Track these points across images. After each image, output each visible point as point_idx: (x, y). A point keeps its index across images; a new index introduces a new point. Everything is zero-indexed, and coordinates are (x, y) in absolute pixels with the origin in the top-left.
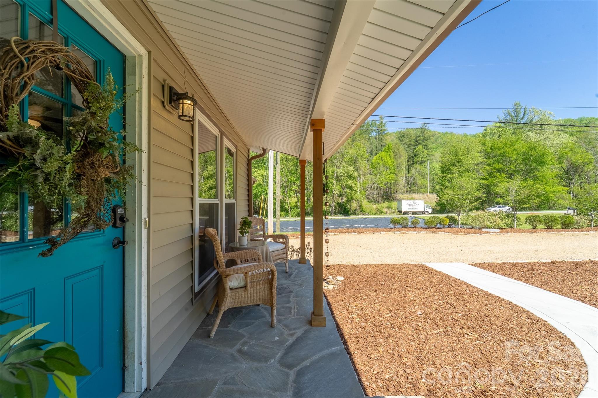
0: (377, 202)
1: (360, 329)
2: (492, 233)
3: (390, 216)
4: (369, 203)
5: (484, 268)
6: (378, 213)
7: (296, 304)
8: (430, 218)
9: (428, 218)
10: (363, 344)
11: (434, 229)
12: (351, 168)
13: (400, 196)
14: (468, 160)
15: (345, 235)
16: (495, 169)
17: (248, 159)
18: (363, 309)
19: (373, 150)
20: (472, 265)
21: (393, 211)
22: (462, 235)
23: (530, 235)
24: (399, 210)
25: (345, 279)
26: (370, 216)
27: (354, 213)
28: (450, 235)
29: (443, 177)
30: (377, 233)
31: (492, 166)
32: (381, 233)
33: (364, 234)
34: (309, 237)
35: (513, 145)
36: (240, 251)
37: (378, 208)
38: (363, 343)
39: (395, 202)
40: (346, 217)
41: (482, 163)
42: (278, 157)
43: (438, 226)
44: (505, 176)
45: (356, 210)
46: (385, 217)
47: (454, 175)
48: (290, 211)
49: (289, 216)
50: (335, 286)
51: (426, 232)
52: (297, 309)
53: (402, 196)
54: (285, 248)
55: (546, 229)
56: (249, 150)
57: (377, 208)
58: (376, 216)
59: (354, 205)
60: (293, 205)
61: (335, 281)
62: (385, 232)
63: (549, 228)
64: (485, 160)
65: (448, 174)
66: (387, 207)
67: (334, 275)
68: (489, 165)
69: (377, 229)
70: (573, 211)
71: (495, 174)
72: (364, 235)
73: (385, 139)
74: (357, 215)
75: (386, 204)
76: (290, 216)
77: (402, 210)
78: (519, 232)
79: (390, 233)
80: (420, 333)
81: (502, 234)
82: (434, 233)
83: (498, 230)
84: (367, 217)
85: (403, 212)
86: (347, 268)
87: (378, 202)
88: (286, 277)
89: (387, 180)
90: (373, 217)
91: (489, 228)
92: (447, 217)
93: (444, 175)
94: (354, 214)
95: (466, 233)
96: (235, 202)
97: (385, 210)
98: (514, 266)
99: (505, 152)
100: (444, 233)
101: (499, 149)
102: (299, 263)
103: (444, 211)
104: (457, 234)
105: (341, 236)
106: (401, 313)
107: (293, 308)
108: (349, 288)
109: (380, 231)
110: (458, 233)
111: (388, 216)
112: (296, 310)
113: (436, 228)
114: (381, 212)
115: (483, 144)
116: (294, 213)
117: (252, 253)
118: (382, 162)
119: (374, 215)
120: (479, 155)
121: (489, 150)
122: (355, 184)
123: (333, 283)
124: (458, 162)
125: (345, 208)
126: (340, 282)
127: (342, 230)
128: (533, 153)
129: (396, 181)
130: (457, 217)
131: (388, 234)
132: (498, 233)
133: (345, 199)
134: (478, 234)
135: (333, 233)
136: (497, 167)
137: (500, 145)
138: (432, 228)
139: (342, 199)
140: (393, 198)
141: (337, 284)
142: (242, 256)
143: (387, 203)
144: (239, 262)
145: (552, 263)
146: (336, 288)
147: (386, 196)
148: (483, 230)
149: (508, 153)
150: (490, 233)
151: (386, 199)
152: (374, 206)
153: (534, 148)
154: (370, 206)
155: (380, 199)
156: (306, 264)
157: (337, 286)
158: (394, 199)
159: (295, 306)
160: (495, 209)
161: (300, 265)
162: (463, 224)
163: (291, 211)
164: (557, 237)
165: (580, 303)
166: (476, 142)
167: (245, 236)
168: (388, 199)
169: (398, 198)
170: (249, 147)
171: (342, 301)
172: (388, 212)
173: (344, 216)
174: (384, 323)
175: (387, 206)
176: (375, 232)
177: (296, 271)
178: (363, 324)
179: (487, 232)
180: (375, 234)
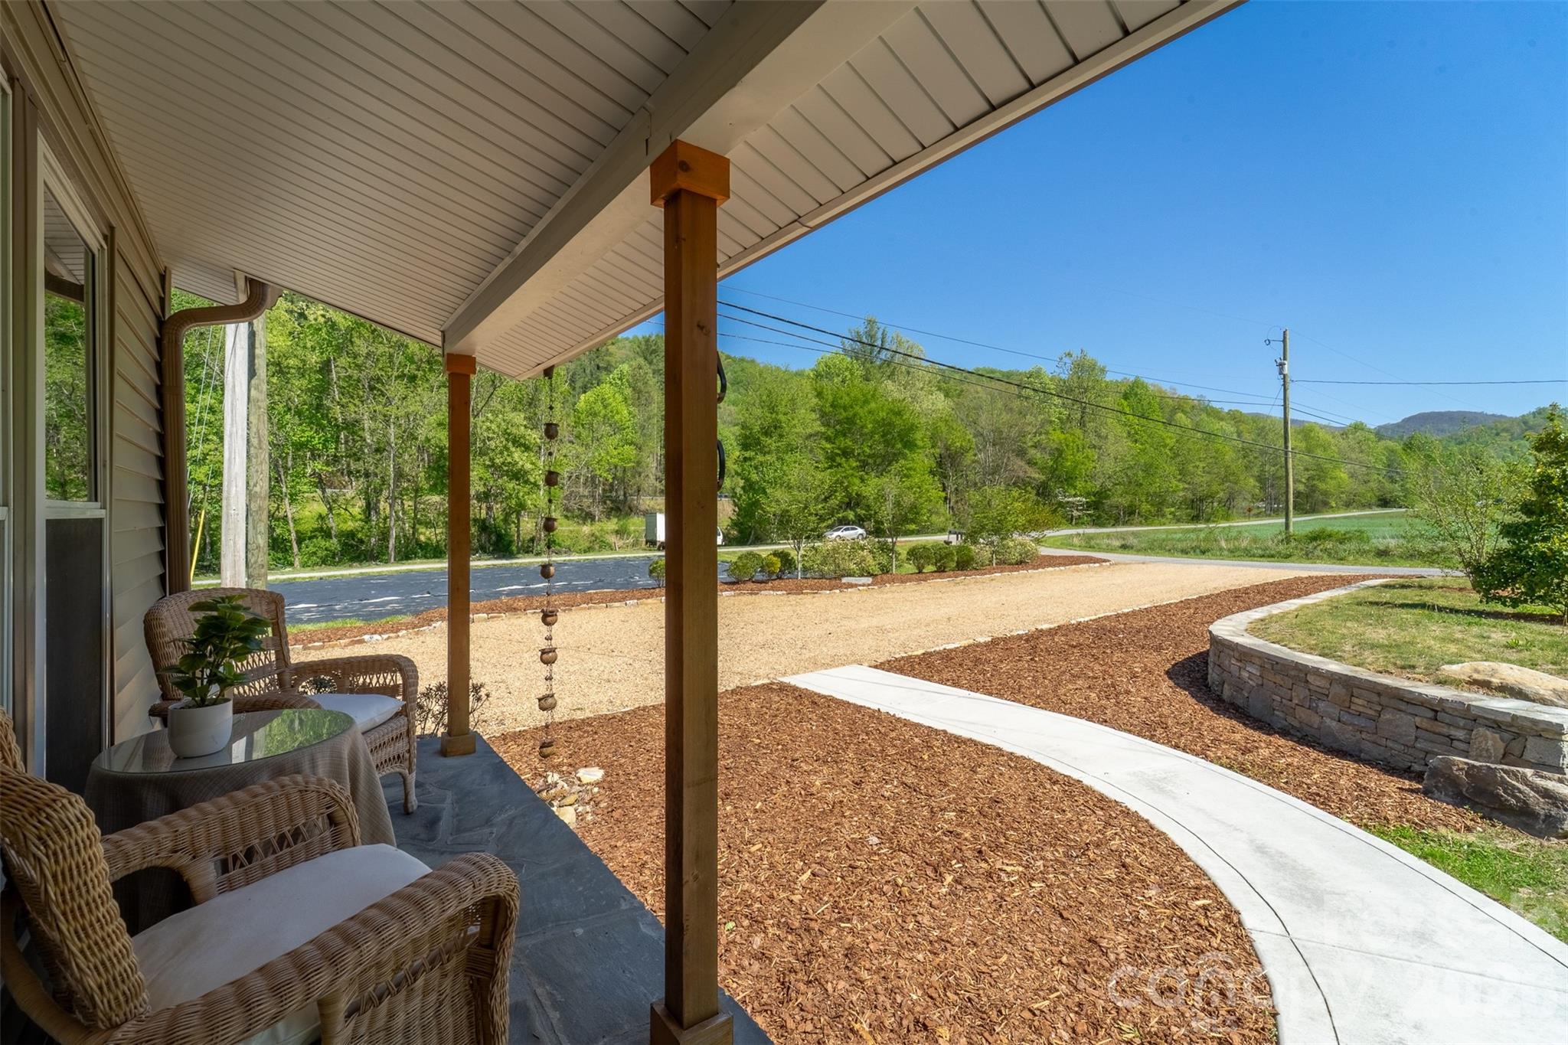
0: (588, 517)
1: (756, 966)
2: (860, 585)
3: (628, 556)
4: (566, 520)
5: (901, 671)
6: (597, 547)
7: (534, 979)
8: (740, 558)
9: (734, 559)
10: (800, 1029)
11: (750, 585)
12: (519, 418)
13: (648, 503)
14: (795, 426)
15: (524, 618)
16: (839, 449)
17: (158, 317)
18: (728, 879)
19: (577, 377)
20: (876, 667)
21: (631, 540)
22: (807, 593)
23: (919, 587)
24: (649, 539)
25: (607, 774)
26: (575, 557)
27: (527, 550)
28: (785, 598)
29: (746, 459)
30: (617, 604)
31: (833, 443)
32: (628, 602)
33: (582, 609)
34: (400, 634)
35: (866, 402)
36: (207, 806)
37: (597, 533)
38: (802, 1027)
39: (636, 518)
40: (504, 562)
41: (817, 434)
42: (257, 351)
43: (759, 577)
44: (854, 464)
45: (532, 540)
46: (615, 559)
47: (768, 457)
48: (295, 546)
49: (291, 564)
50: (580, 809)
51: (733, 593)
52: (556, 1005)
53: (652, 503)
54: (404, 712)
55: (935, 572)
56: (163, 278)
57: (593, 535)
58: (590, 557)
59: (528, 526)
60: (308, 526)
61: (576, 788)
62: (638, 599)
63: (941, 570)
64: (823, 429)
65: (756, 454)
66: (617, 532)
67: (565, 768)
68: (828, 439)
69: (614, 593)
70: (955, 536)
71: (838, 459)
72: (583, 613)
73: (608, 350)
74: (538, 554)
75: (612, 524)
76: (297, 563)
77: (658, 539)
78: (902, 582)
79: (650, 601)
80: (915, 912)
81: (876, 587)
82: (751, 594)
83: (869, 580)
84: (567, 558)
85: (658, 544)
86: (596, 733)
87: (593, 519)
88: (414, 838)
89: (616, 460)
90: (585, 560)
91: (853, 576)
92: (776, 554)
93: (747, 454)
94: (527, 552)
95: (816, 589)
96: (100, 513)
97: (612, 539)
98: (947, 656)
99: (855, 415)
100: (772, 592)
101: (845, 408)
102: (444, 753)
103: (748, 541)
104: (799, 594)
105: (512, 620)
106: (831, 855)
107: (532, 1004)
108: (639, 808)
109: (624, 599)
110: (799, 590)
111: (623, 556)
112: (555, 1016)
113: (753, 582)
114: (605, 546)
115: (819, 395)
116: (315, 553)
117: (295, 797)
118: (603, 412)
119: (585, 552)
120: (814, 416)
121: (828, 409)
122: (533, 463)
123: (571, 799)
124: (776, 428)
125: (500, 536)
126: (596, 790)
127: (511, 602)
128: (898, 421)
129: (638, 463)
130: (793, 553)
131: (647, 604)
132: (869, 585)
133: (498, 509)
134: (838, 591)
135: (485, 615)
136: (842, 446)
137: (846, 400)
138: (745, 582)
139: (489, 509)
140: (630, 508)
141: (587, 798)
142: (224, 832)
143: (615, 520)
144: (204, 873)
145: (995, 642)
146: (589, 817)
147: (613, 501)
148: (845, 580)
149: (861, 418)
150: (856, 585)
151: (612, 509)
152: (586, 529)
153: (899, 413)
154: (571, 528)
155: (597, 511)
156: (474, 751)
157: (588, 808)
158: (632, 510)
159: (539, 991)
160: (839, 533)
161: (449, 761)
162: (805, 569)
163: (300, 549)
164: (958, 588)
165: (1083, 721)
166: (807, 386)
167: (215, 702)
168: (618, 509)
169: (642, 508)
170: (164, 260)
171: (643, 865)
172: (621, 543)
173: (498, 558)
174: (811, 911)
175: (617, 528)
176: (612, 601)
177: (450, 796)
178: (757, 941)
179: (851, 586)
180: (611, 607)
